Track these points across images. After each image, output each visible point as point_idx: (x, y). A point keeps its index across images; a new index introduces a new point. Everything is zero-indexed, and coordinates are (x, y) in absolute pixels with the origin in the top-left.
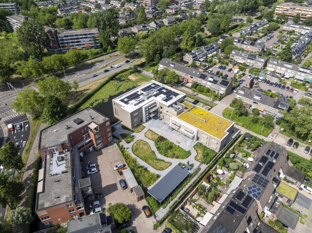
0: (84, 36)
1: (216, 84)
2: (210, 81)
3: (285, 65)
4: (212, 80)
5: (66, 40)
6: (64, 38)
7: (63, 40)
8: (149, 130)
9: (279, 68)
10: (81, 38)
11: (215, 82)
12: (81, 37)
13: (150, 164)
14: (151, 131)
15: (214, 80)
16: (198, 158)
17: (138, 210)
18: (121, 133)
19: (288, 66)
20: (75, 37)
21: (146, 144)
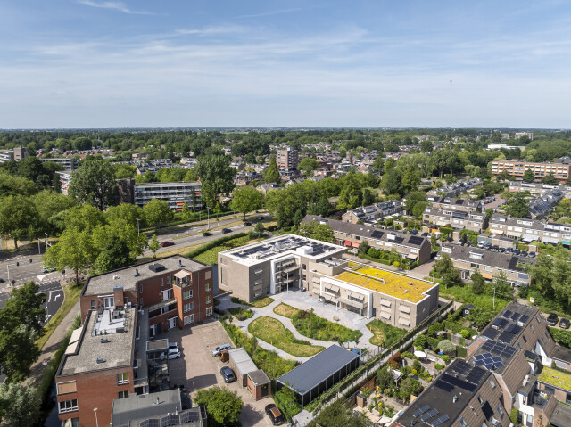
0: (177, 191)
1: (400, 243)
2: (390, 241)
3: (519, 222)
4: (393, 237)
5: (146, 195)
6: (145, 192)
7: (141, 195)
8: (282, 303)
9: (510, 228)
10: (172, 194)
11: (399, 240)
12: (172, 191)
13: (282, 349)
14: (285, 304)
15: (397, 238)
16: (376, 341)
17: (257, 413)
18: (229, 307)
19: (525, 223)
20: (162, 192)
21: (275, 321)
